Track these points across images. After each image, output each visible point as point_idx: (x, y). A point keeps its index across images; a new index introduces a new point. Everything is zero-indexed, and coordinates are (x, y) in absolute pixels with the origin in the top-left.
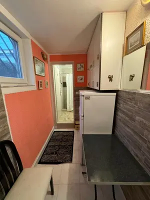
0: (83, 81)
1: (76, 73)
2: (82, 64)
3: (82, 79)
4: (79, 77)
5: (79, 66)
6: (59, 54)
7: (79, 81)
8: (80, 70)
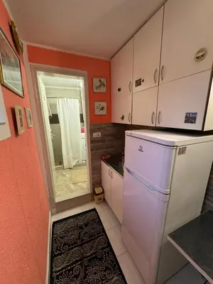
0: (104, 112)
1: (92, 97)
2: (102, 80)
3: (102, 109)
4: (97, 104)
5: (96, 82)
6: (55, 49)
7: (98, 112)
8: (98, 91)
